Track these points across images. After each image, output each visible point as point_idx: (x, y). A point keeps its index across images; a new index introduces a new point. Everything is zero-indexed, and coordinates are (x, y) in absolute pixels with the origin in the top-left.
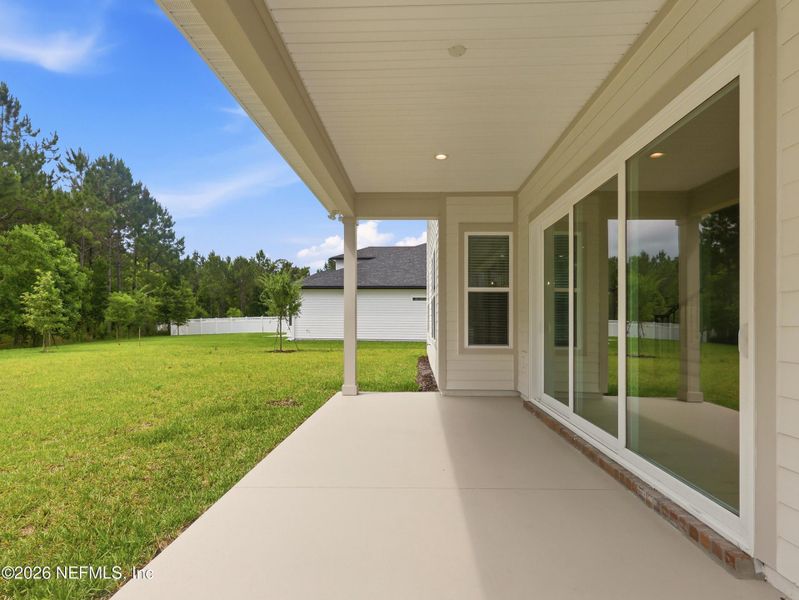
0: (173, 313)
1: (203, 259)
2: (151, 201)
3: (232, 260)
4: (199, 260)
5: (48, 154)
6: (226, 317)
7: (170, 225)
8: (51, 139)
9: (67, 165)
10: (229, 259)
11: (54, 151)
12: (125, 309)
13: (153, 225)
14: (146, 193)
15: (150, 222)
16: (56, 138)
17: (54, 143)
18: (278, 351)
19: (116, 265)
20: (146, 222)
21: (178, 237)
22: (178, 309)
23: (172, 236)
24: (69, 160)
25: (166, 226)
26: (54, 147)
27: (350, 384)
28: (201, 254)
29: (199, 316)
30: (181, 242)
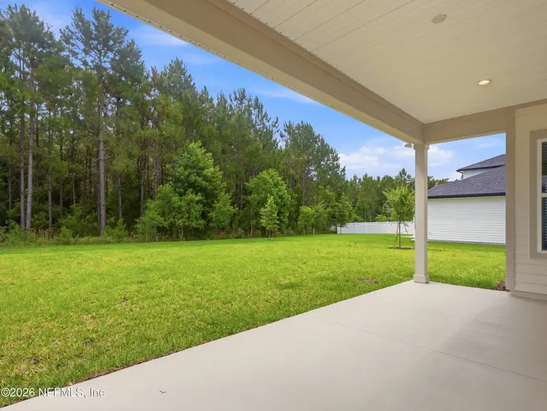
0: (338, 219)
1: (360, 180)
2: (326, 145)
3: (381, 179)
4: (357, 181)
5: (275, 130)
6: (375, 221)
7: (338, 160)
8: (275, 120)
9: (284, 133)
10: (379, 178)
11: (277, 127)
12: (308, 217)
13: (327, 161)
14: (323, 141)
15: (326, 159)
16: (277, 119)
17: (276, 122)
18: (397, 248)
19: (307, 189)
20: (323, 160)
21: (342, 167)
22: (341, 216)
23: (338, 166)
24: (285, 130)
25: (334, 161)
26: (277, 125)
27: (420, 274)
28: (358, 177)
29: (356, 220)
30: (344, 170)
